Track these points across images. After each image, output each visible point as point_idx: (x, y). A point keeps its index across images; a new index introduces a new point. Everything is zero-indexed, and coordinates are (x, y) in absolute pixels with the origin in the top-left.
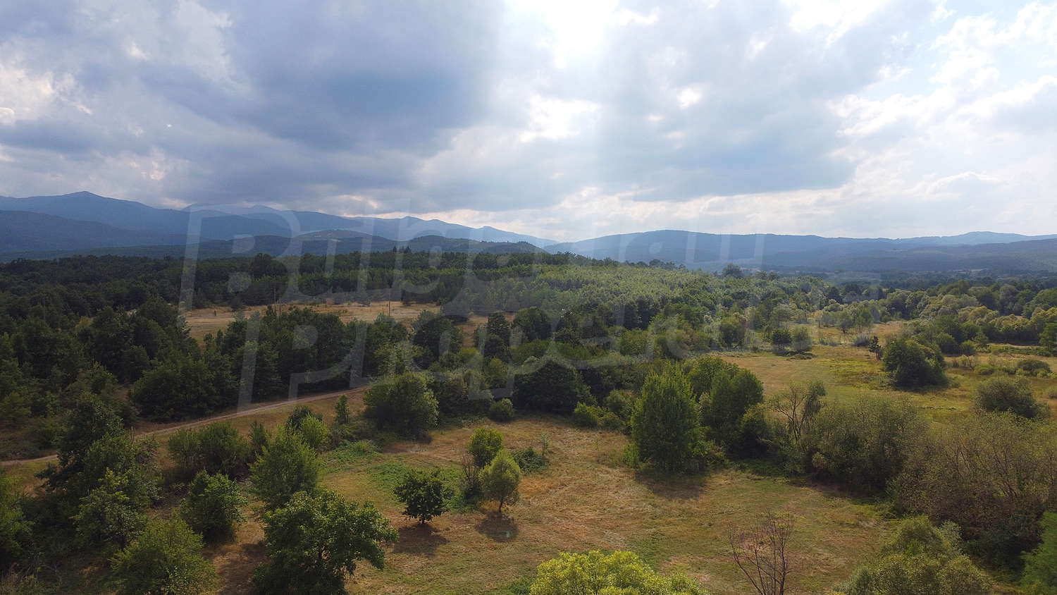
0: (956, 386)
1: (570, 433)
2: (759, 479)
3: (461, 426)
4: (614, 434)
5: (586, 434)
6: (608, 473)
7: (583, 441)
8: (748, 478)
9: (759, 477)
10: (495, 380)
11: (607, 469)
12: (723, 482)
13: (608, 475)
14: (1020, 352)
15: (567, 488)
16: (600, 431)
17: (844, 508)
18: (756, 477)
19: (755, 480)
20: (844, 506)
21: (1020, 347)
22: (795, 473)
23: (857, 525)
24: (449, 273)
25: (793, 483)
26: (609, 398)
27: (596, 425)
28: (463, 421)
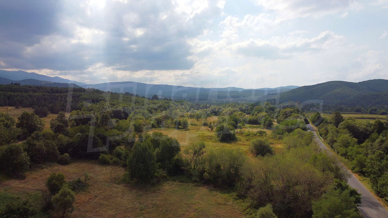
0: (240, 140)
1: (97, 168)
2: (182, 185)
3: (43, 168)
4: (118, 167)
5: (105, 168)
6: (117, 187)
7: (104, 172)
8: (177, 184)
9: (182, 184)
10: (61, 145)
11: (117, 185)
12: (168, 188)
13: (117, 189)
14: (255, 127)
15: (98, 198)
16: (111, 166)
17: (218, 196)
18: (181, 184)
19: (180, 185)
20: (218, 195)
21: (255, 126)
22: (196, 181)
23: (225, 204)
24: (39, 95)
25: (196, 186)
26: (115, 151)
27: (109, 163)
28: (43, 166)
